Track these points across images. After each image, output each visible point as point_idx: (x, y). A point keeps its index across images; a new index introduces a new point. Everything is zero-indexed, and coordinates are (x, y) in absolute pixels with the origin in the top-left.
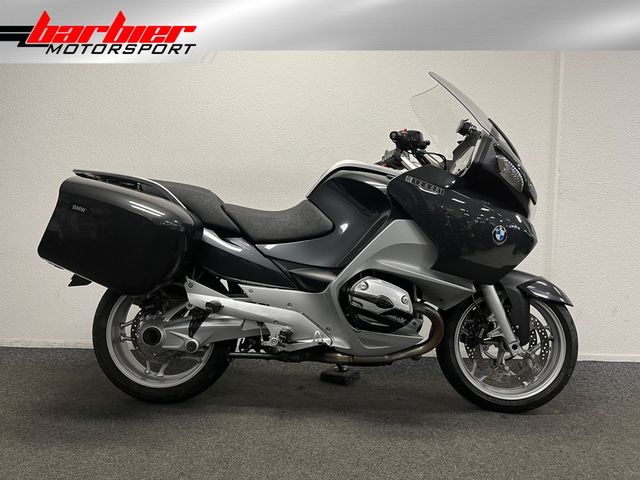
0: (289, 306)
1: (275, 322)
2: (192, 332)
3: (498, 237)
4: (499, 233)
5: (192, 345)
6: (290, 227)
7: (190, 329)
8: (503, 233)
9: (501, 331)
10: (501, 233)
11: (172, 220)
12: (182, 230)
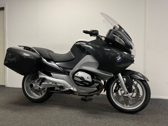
0: (63, 79)
1: (59, 83)
2: (40, 85)
3: (118, 59)
4: (118, 58)
5: (40, 88)
6: (65, 58)
7: (40, 84)
8: (120, 58)
9: (123, 88)
10: (119, 58)
11: (32, 57)
12: (34, 59)
